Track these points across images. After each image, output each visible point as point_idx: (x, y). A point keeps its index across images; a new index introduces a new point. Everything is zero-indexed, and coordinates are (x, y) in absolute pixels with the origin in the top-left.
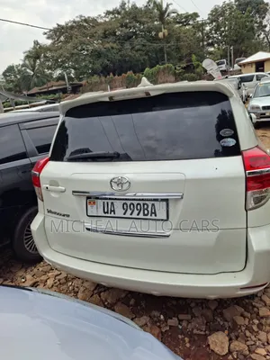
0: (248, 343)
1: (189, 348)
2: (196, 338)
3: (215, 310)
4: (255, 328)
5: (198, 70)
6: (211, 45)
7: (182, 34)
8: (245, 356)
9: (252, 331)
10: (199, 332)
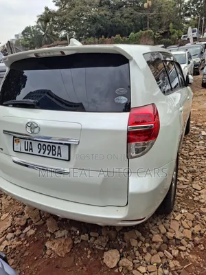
0: (135, 261)
1: (89, 259)
2: (96, 252)
3: (119, 232)
4: (145, 250)
5: (173, 36)
6: (188, 15)
7: (164, 5)
8: (128, 271)
9: (141, 252)
10: (99, 248)
